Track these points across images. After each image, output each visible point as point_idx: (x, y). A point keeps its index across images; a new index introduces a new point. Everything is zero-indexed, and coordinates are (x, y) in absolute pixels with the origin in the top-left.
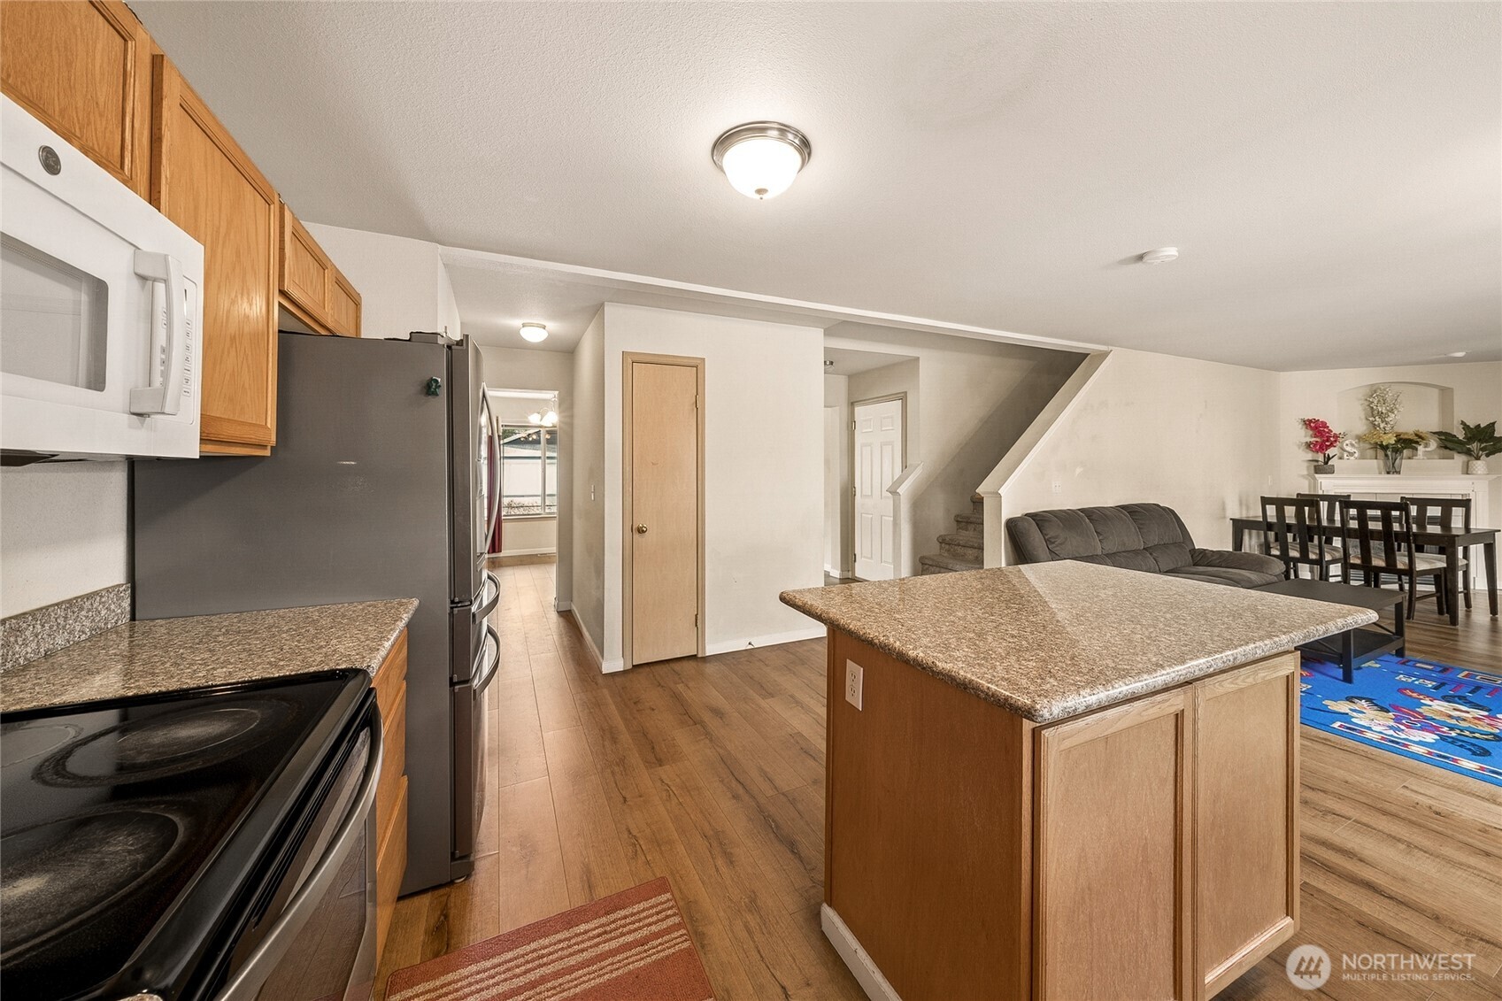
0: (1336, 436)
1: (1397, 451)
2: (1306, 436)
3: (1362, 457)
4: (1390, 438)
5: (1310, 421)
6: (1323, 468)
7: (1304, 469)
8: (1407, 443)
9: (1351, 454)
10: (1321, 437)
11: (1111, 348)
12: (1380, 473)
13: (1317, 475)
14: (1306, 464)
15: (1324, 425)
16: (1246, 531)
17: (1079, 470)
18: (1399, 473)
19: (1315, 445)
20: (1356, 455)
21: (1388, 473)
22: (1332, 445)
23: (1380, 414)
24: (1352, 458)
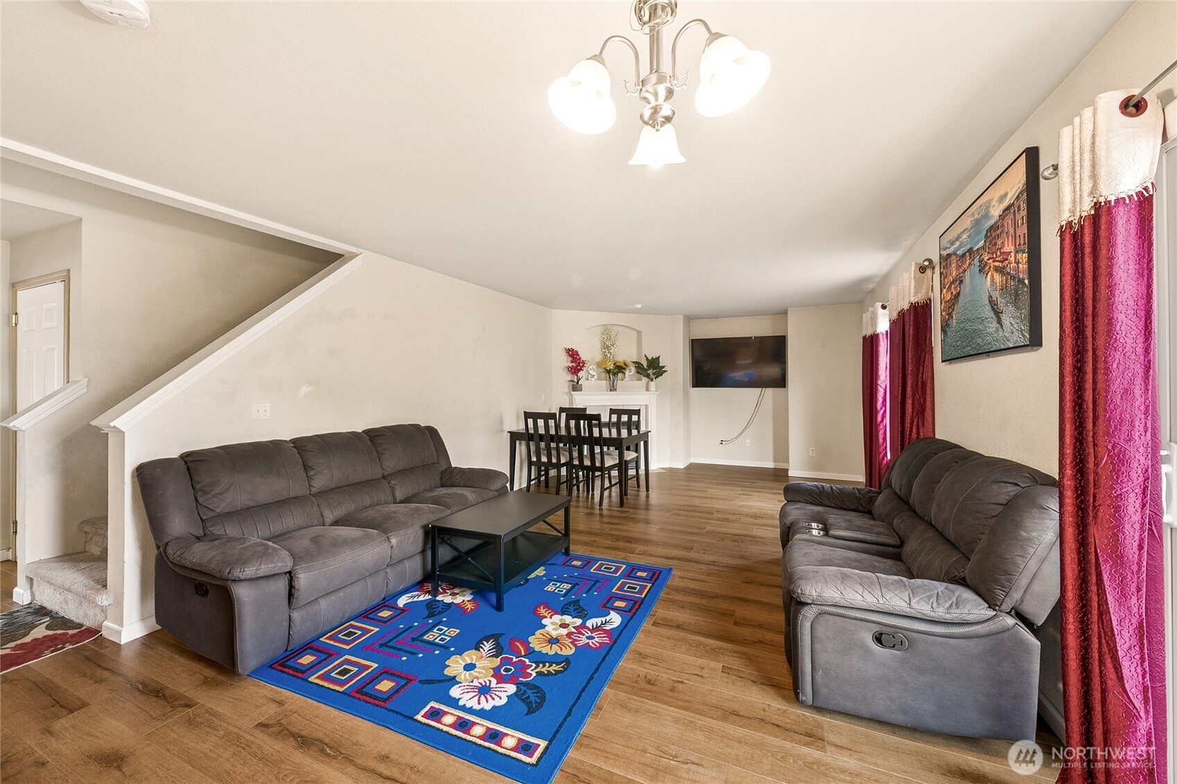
0: (583, 362)
1: (614, 374)
2: (566, 361)
3: (599, 379)
4: (610, 365)
5: (569, 350)
6: (576, 387)
7: (566, 387)
8: (620, 369)
9: (593, 376)
10: (576, 363)
11: (360, 250)
12: (607, 391)
13: (572, 393)
14: (567, 384)
15: (577, 352)
16: (517, 442)
17: (305, 390)
18: (615, 390)
19: (572, 369)
20: (595, 377)
21: (611, 390)
22: (581, 369)
23: (608, 347)
24: (593, 379)
